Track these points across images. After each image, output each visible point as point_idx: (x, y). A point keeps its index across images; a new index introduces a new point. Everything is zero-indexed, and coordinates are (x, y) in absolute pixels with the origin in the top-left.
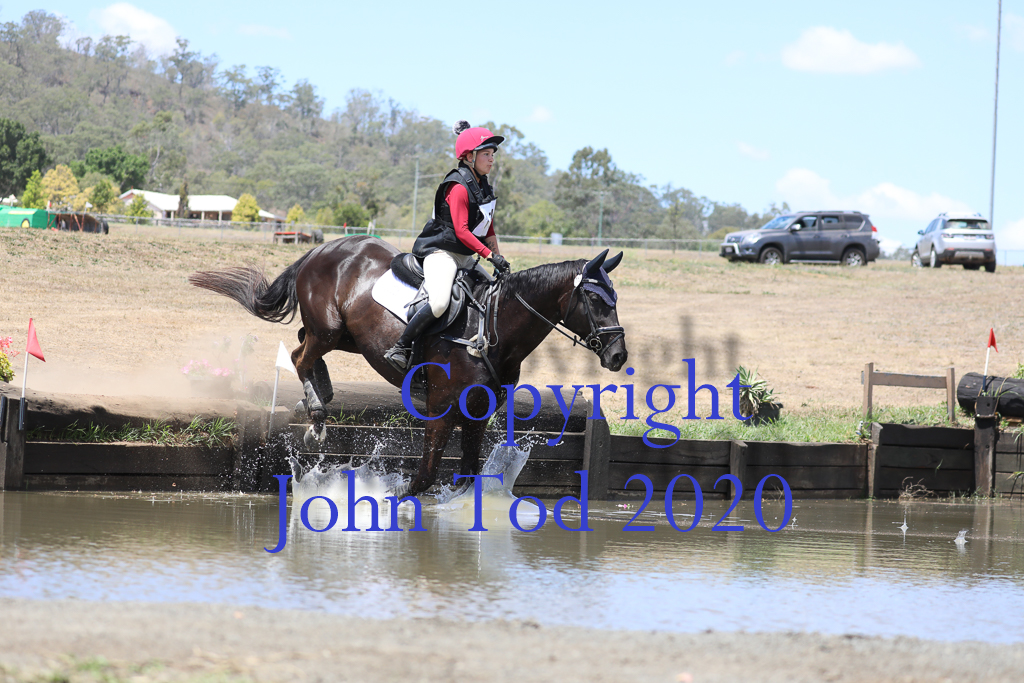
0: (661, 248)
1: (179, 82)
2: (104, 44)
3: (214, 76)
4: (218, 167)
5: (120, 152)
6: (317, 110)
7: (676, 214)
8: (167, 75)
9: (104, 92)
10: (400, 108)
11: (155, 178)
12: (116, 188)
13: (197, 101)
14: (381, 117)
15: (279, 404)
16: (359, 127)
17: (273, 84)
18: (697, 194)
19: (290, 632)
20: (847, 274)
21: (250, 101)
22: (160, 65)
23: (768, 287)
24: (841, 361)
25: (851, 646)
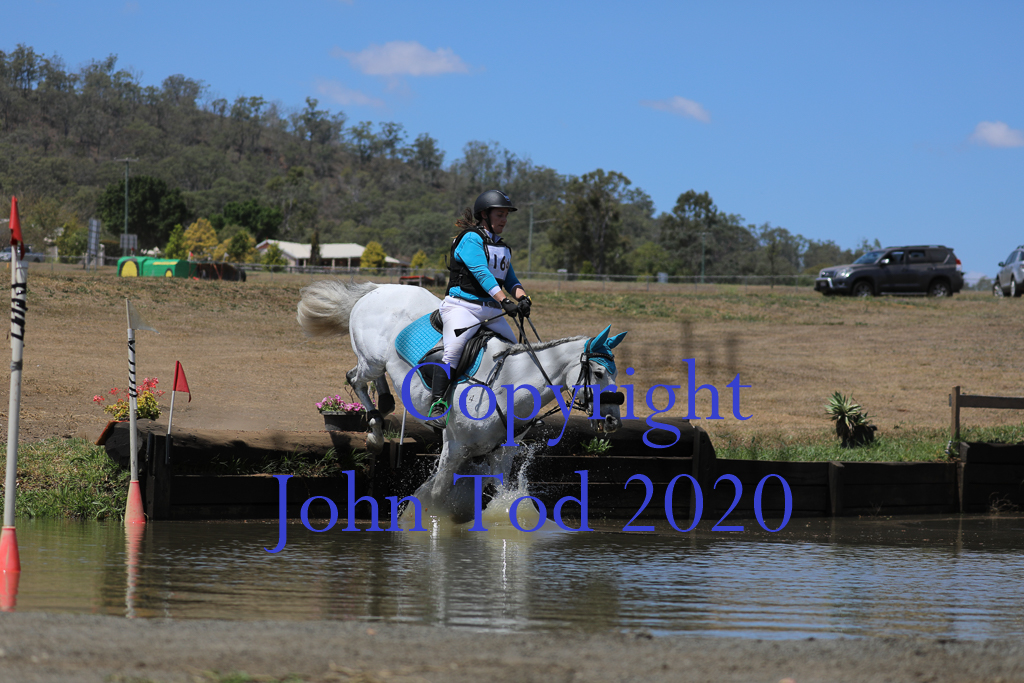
0: (760, 283)
1: (308, 139)
2: (239, 105)
3: (342, 133)
4: (348, 217)
5: (256, 205)
6: (437, 162)
7: (773, 251)
8: (298, 133)
9: (240, 151)
10: (515, 159)
11: (289, 229)
12: (252, 239)
13: (326, 158)
14: (496, 167)
15: (407, 435)
16: (477, 178)
17: (396, 139)
18: (793, 232)
19: (419, 646)
20: (934, 304)
21: (375, 156)
22: (291, 123)
23: (860, 318)
24: (930, 386)
25: (944, 651)
